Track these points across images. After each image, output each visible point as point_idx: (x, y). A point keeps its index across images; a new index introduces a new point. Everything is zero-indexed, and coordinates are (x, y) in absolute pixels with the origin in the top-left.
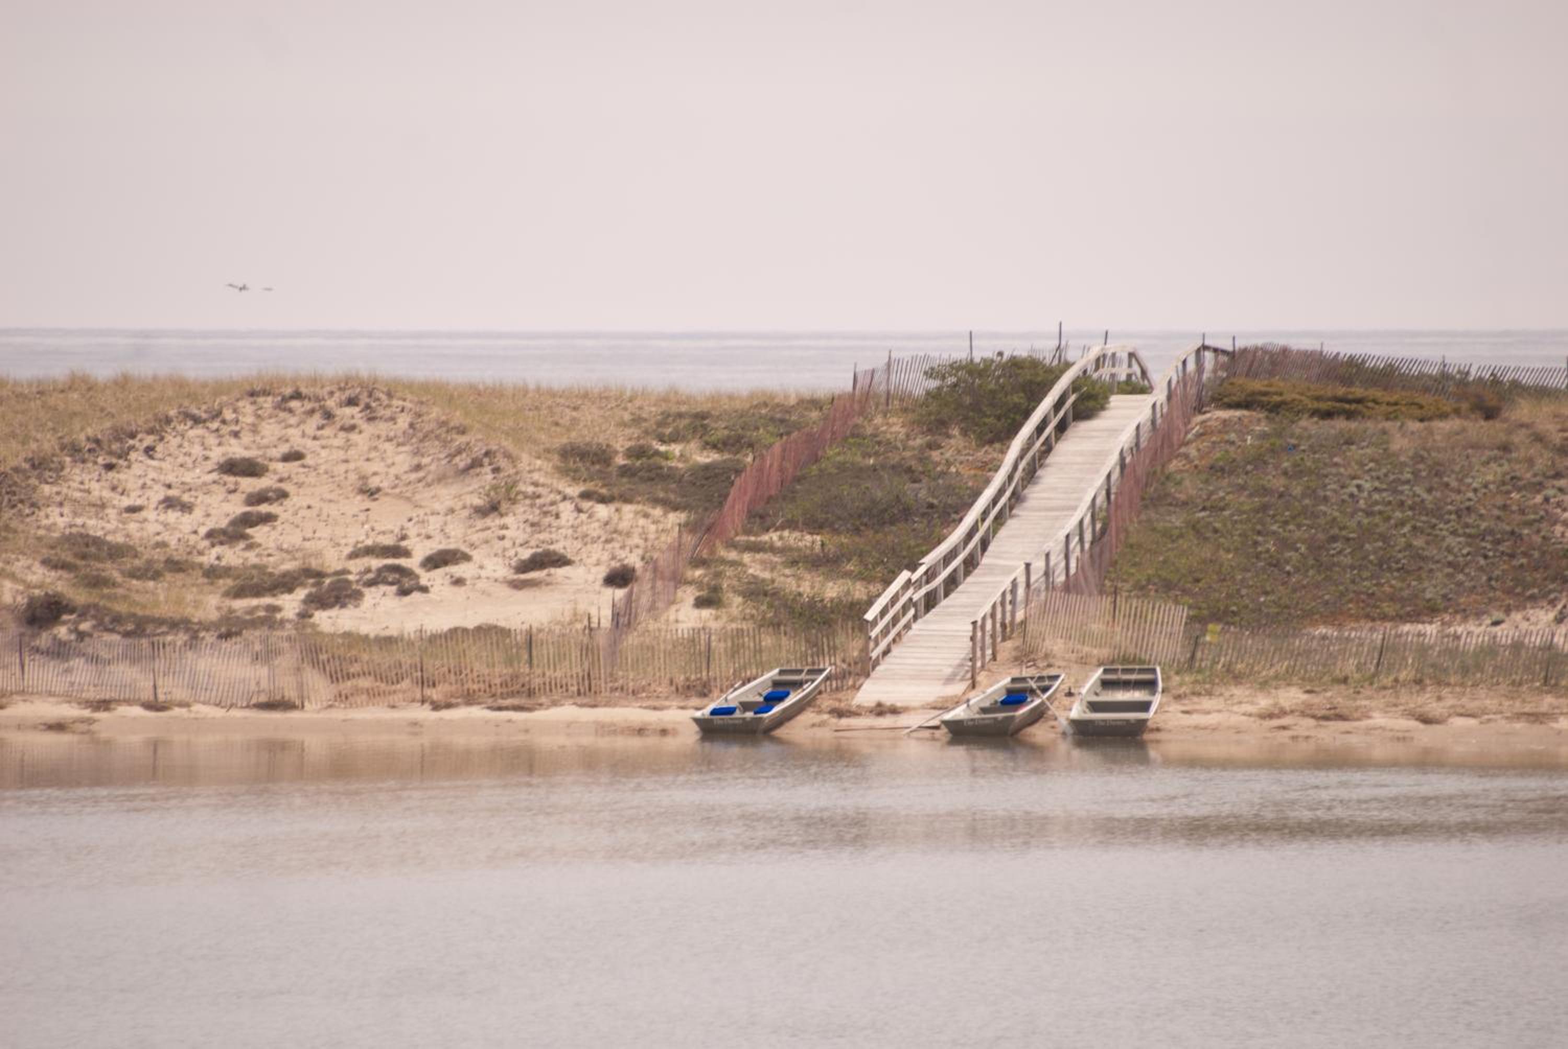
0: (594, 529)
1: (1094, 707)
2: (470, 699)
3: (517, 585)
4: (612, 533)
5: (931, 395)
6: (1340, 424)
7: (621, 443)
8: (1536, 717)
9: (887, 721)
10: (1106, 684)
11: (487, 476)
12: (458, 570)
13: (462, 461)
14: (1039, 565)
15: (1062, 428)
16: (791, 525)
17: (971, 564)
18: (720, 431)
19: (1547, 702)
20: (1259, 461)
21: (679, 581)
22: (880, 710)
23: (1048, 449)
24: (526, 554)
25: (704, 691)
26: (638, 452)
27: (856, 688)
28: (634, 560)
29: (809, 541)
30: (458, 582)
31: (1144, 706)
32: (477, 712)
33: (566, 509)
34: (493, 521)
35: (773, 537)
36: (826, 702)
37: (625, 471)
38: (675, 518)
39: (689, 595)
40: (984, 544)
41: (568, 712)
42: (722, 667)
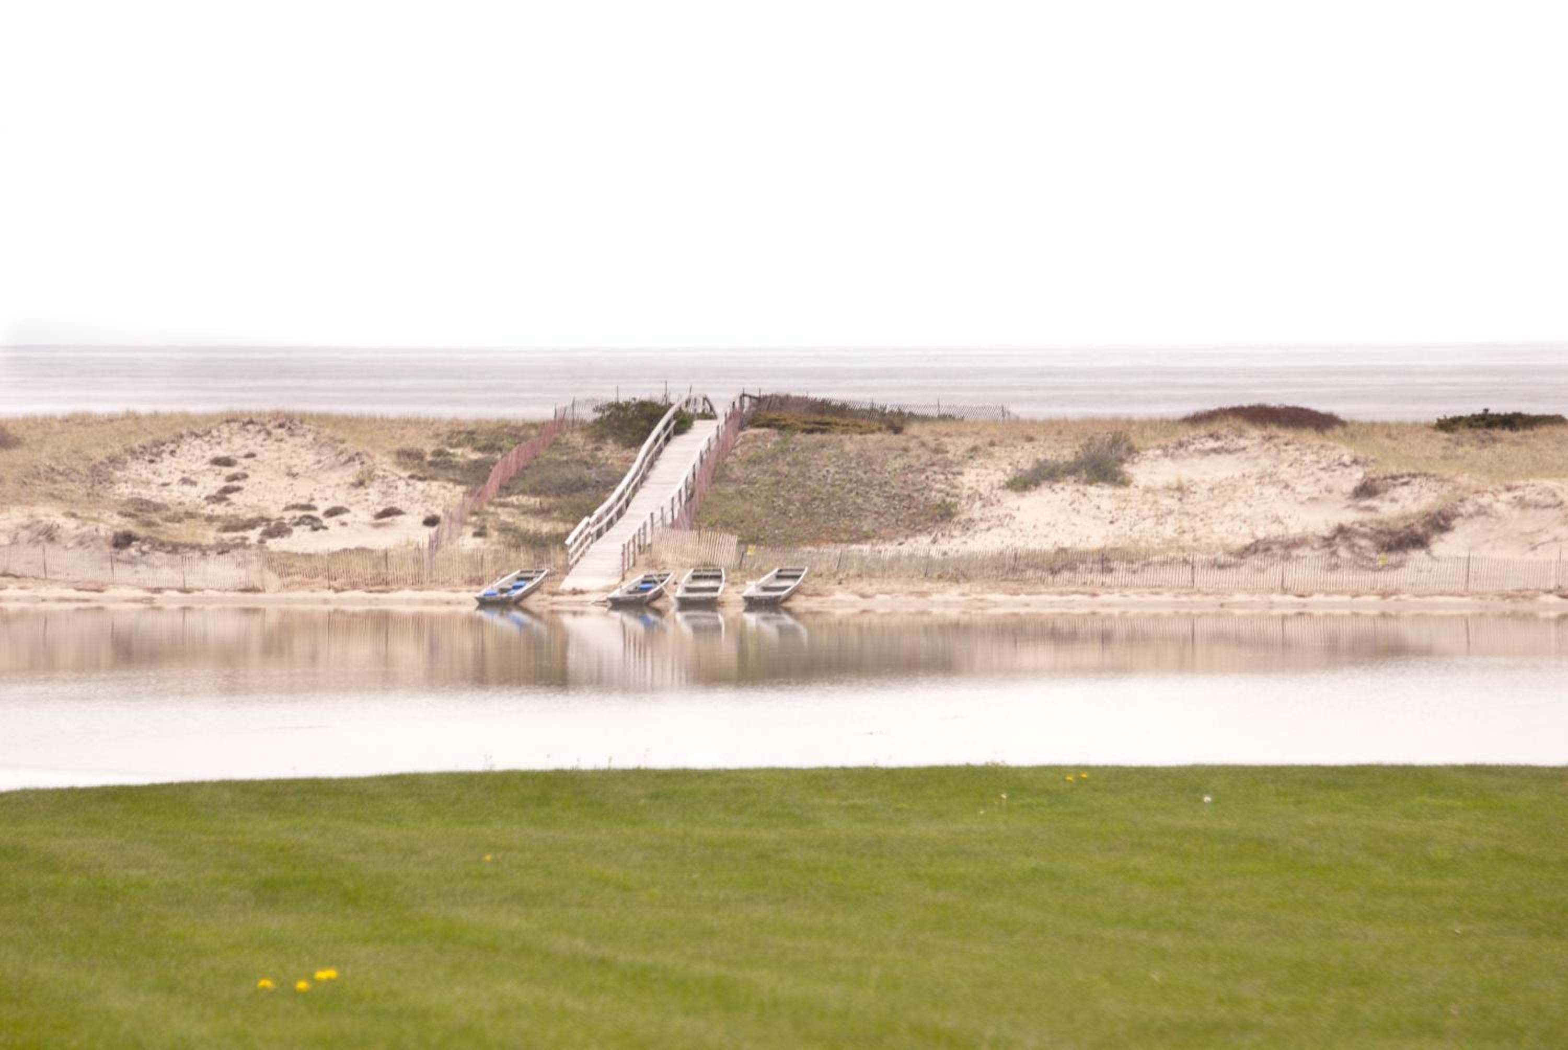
0: (416, 495)
1: (689, 590)
2: (354, 586)
3: (377, 526)
4: (427, 497)
5: (596, 422)
6: (818, 436)
7: (429, 448)
8: (922, 594)
9: (579, 598)
10: (695, 578)
11: (357, 466)
12: (343, 517)
13: (343, 458)
14: (658, 514)
15: (668, 439)
16: (523, 492)
17: (620, 513)
18: (482, 441)
19: (926, 586)
20: (774, 457)
21: (464, 523)
22: (575, 592)
23: (660, 451)
24: (380, 509)
25: (480, 582)
26: (438, 453)
27: (561, 580)
28: (438, 512)
29: (533, 501)
30: (344, 524)
31: (715, 589)
32: (358, 594)
33: (401, 484)
34: (362, 491)
35: (513, 499)
36: (545, 588)
37: (431, 464)
38: (460, 489)
39: (469, 531)
40: (628, 503)
41: (407, 593)
42: (489, 570)
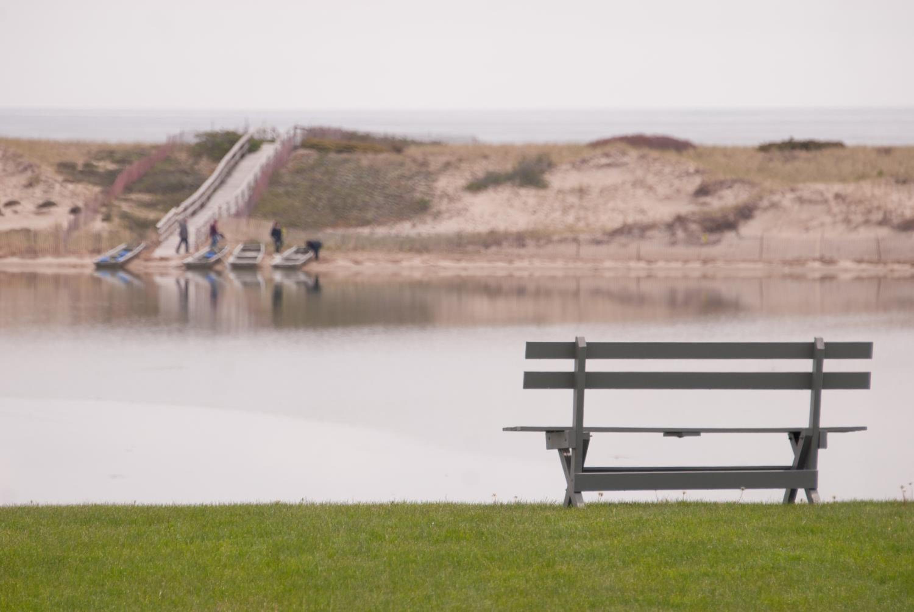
0: (67, 193)
1: (239, 258)
2: (13, 254)
3: (38, 214)
4: (74, 194)
5: (198, 145)
6: (344, 156)
7: (80, 162)
8: (396, 262)
9: (163, 263)
10: (244, 250)
11: (29, 173)
12: (17, 208)
13: (21, 168)
14: (225, 207)
15: (243, 156)
16: (140, 191)
17: (202, 206)
18: (118, 156)
19: (400, 256)
20: (312, 168)
21: (96, 211)
22: (162, 259)
23: (236, 163)
24: (41, 202)
25: (98, 251)
26: (87, 165)
27: (153, 251)
28: (80, 204)
29: (146, 197)
30: (16, 212)
31: (255, 258)
32: (15, 260)
33: (57, 187)
34: (30, 190)
35: (134, 196)
36: (143, 256)
37: (81, 172)
38: (97, 189)
39: (99, 217)
40: (209, 198)
41: (49, 259)
42: (105, 244)
